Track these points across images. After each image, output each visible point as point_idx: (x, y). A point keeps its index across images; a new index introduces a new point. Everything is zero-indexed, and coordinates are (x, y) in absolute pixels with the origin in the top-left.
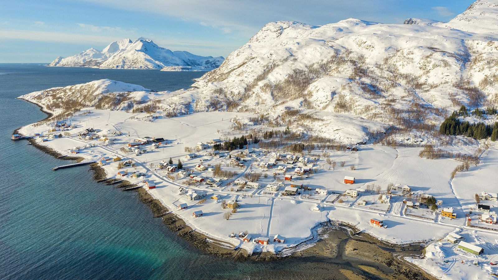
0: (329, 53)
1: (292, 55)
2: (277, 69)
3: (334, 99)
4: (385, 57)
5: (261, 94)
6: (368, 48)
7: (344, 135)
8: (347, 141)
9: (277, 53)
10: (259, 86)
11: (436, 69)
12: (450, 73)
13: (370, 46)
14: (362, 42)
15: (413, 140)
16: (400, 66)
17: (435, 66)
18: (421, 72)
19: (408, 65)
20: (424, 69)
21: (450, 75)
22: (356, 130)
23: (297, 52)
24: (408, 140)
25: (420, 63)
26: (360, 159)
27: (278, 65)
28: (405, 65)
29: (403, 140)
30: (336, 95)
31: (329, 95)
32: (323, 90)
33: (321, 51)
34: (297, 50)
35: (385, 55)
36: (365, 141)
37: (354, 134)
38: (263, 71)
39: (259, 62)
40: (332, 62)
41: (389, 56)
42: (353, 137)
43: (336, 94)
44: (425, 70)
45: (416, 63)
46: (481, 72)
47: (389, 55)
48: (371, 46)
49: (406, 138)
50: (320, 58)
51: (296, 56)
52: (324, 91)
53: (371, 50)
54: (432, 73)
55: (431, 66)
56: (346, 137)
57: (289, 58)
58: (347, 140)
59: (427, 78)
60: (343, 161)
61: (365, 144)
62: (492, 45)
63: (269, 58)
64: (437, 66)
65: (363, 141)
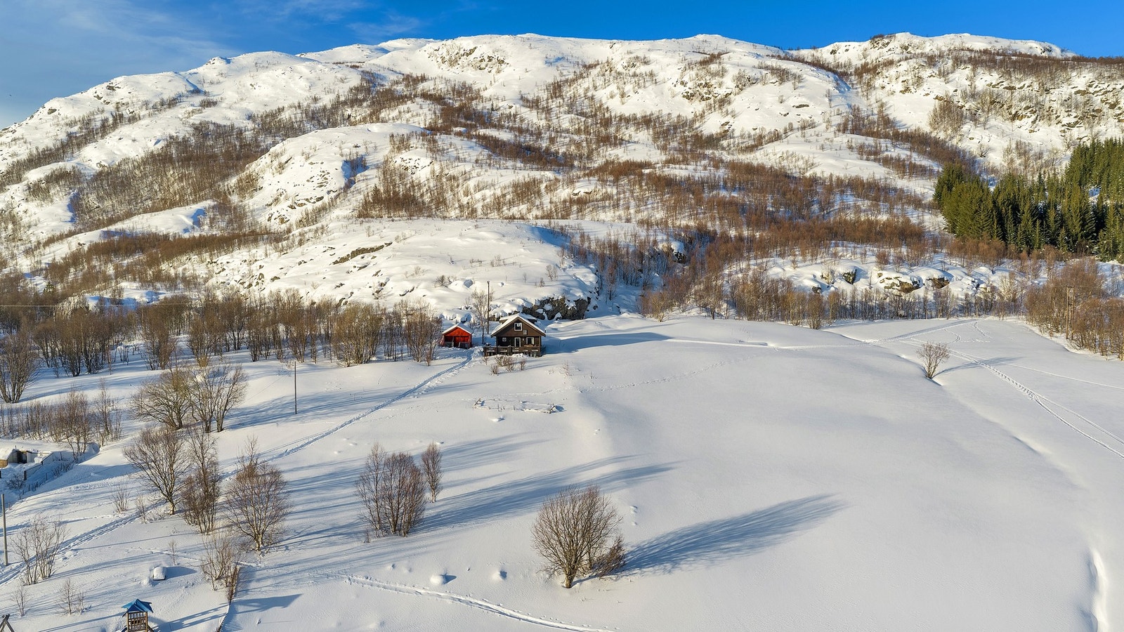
0: (342, 81)
1: (197, 91)
2: (124, 130)
3: (358, 185)
4: (551, 81)
5: (24, 206)
6: (483, 65)
7: (412, 269)
8: (441, 299)
9: (138, 83)
10: (26, 182)
11: (749, 91)
12: (811, 98)
13: (490, 60)
14: (462, 52)
15: (885, 274)
16: (612, 97)
17: (744, 82)
18: (698, 106)
19: (640, 91)
20: (705, 96)
21: (811, 105)
22: (497, 236)
23: (219, 83)
24: (852, 278)
25: (686, 79)
26: (606, 414)
27: (133, 119)
28: (631, 94)
29: (824, 281)
30: (366, 173)
31: (332, 171)
32: (307, 158)
33: (312, 76)
34: (221, 79)
35: (551, 76)
36: (579, 294)
37: (488, 259)
38: (63, 136)
39: (56, 113)
40: (354, 102)
41: (563, 78)
42: (484, 271)
43: (365, 168)
44: (708, 99)
45: (669, 84)
46: (913, 90)
47: (561, 74)
48: (494, 61)
49: (842, 269)
50: (308, 94)
51: (215, 93)
52: (311, 160)
53: (494, 71)
54: (738, 102)
55: (729, 83)
56: (427, 276)
57: (185, 99)
58: (440, 291)
59: (728, 118)
60: (415, 447)
61: (580, 311)
62: (888, 43)
63: (102, 100)
64: (752, 81)
65: (567, 292)
